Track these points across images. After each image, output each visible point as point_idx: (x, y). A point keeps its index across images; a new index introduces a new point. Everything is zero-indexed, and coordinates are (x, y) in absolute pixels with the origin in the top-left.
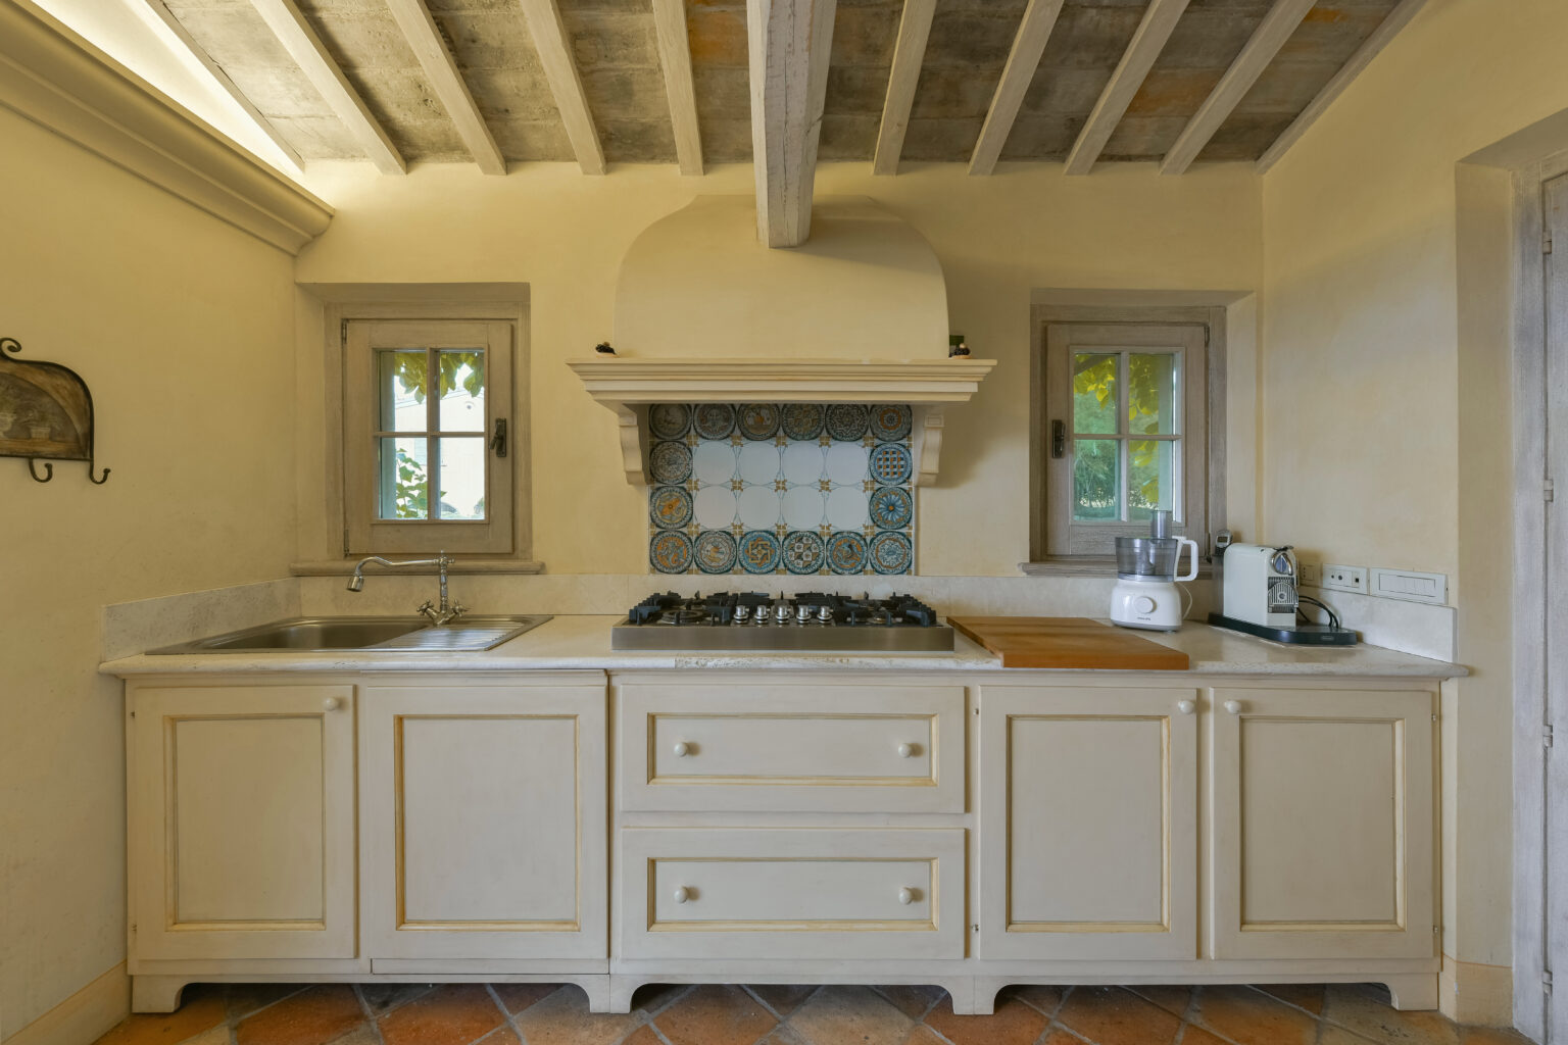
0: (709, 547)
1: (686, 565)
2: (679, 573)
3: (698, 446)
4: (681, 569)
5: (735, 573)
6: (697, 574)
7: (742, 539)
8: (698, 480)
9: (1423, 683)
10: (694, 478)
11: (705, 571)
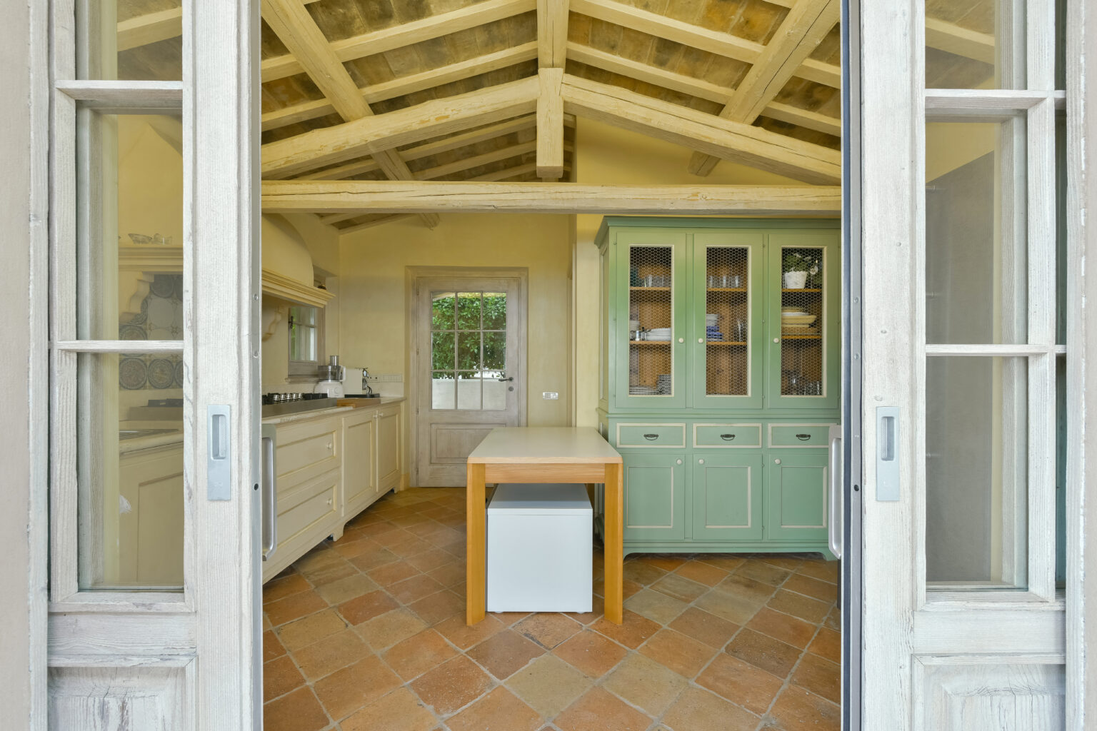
0: (158, 370)
1: (143, 383)
2: (138, 389)
3: (151, 299)
4: (140, 385)
5: (173, 388)
6: (150, 389)
7: (177, 365)
8: (151, 323)
9: (396, 403)
10: (148, 322)
11: (155, 388)
